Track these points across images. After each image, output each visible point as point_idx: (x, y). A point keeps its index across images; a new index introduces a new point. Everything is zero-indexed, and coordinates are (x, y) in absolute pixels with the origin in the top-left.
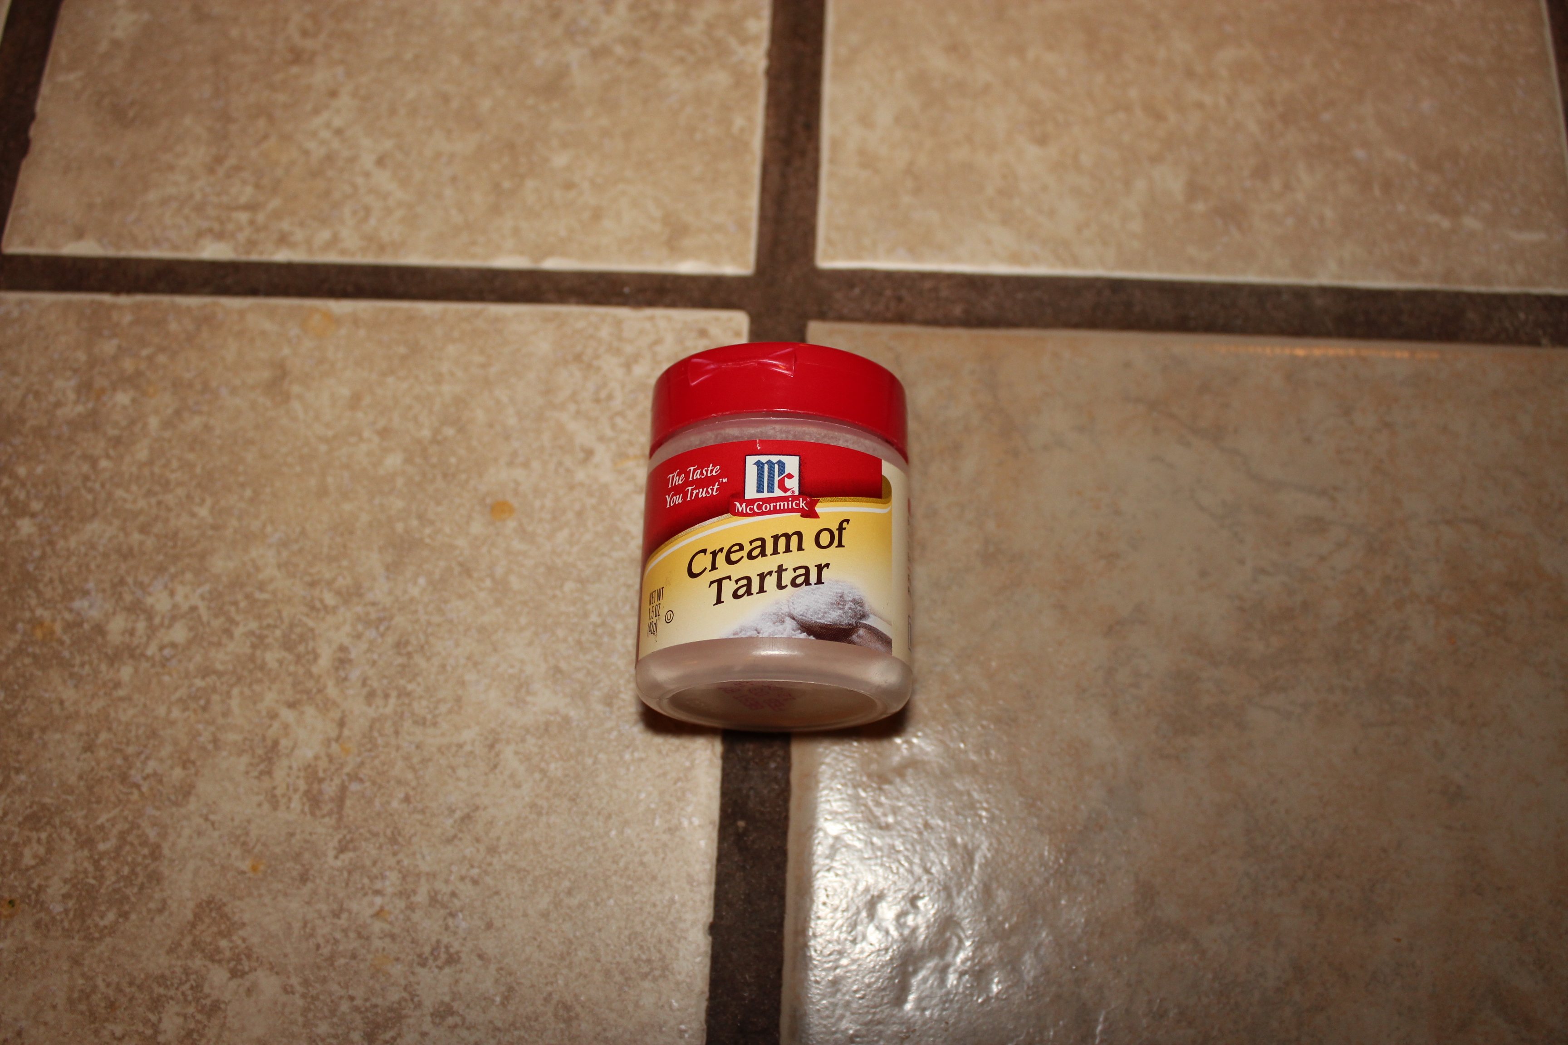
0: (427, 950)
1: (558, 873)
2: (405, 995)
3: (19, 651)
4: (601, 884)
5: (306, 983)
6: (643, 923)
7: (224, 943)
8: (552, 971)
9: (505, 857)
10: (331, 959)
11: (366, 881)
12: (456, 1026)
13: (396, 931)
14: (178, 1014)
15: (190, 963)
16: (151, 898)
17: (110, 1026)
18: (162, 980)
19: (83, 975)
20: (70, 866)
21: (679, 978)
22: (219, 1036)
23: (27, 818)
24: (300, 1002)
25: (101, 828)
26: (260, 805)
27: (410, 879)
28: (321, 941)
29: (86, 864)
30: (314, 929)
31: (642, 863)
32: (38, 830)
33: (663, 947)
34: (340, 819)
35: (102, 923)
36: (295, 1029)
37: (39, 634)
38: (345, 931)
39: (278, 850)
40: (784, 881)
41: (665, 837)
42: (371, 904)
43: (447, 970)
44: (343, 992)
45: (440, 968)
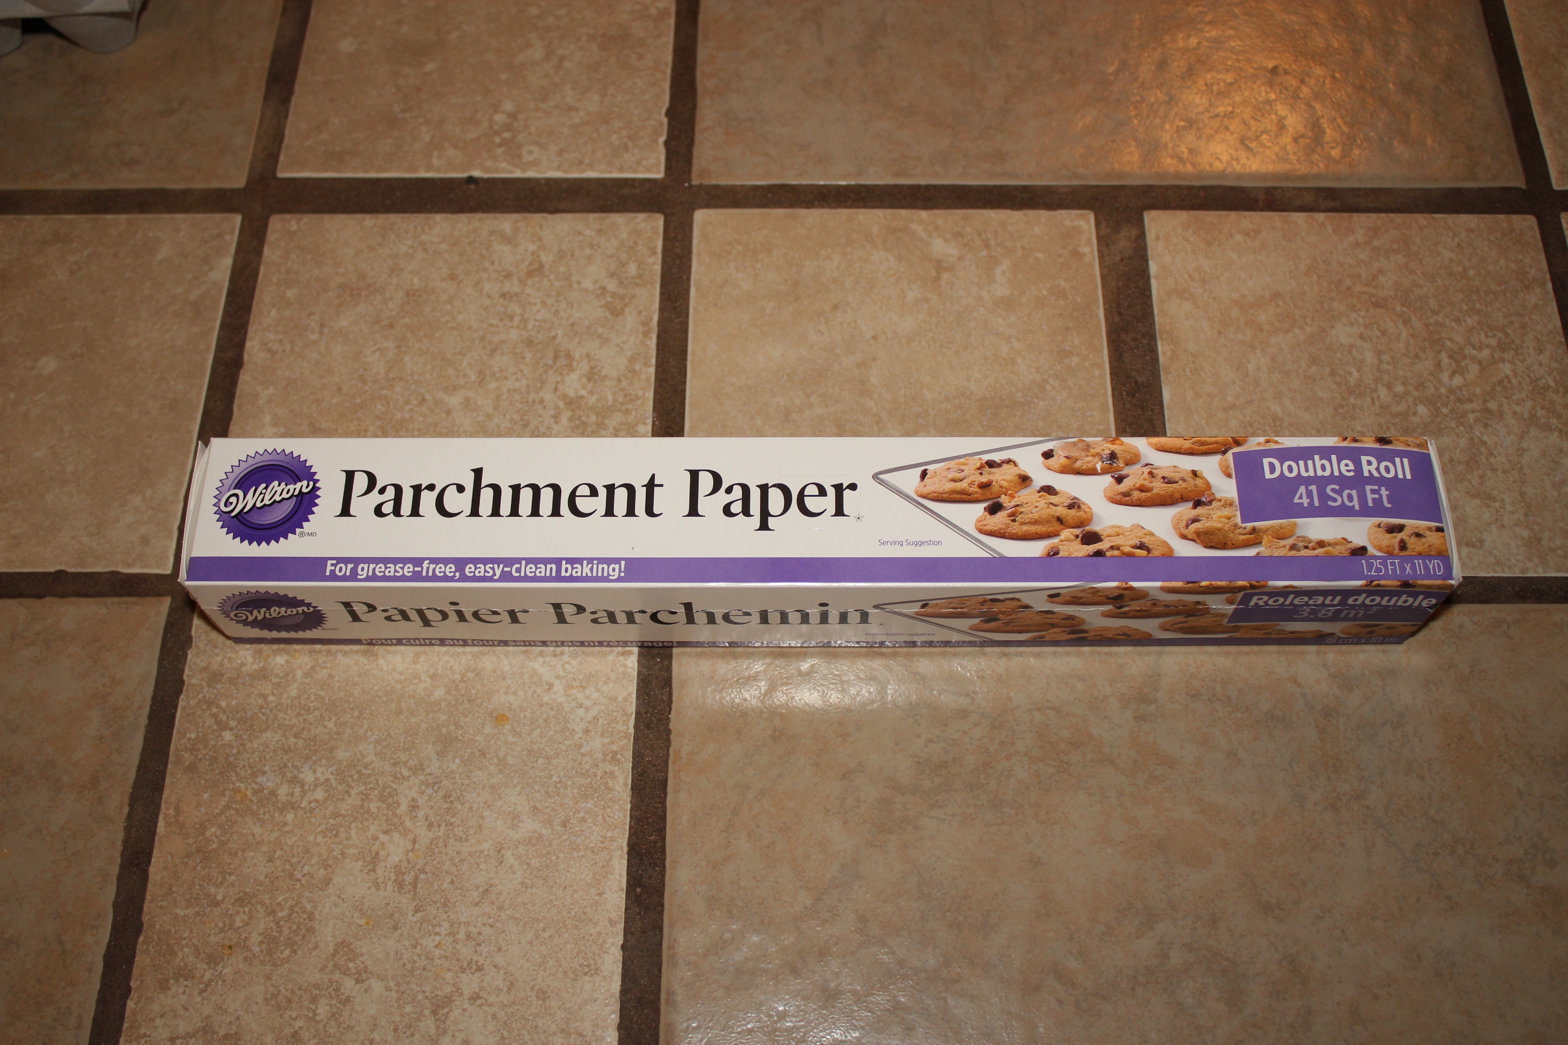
0: (465, 964)
1: (537, 920)
2: (453, 989)
3: (227, 807)
4: (561, 924)
5: (398, 984)
6: (585, 945)
7: (351, 965)
8: (535, 972)
9: (507, 912)
10: (412, 972)
11: (430, 928)
12: (482, 1004)
13: (448, 954)
14: (327, 1005)
15: (332, 976)
16: (309, 942)
17: (289, 1013)
18: (317, 986)
19: (273, 985)
20: (262, 926)
21: (605, 974)
22: (351, 1015)
23: (237, 900)
24: (395, 995)
25: (279, 904)
26: (369, 888)
27: (455, 926)
28: (406, 961)
29: (271, 924)
30: (402, 955)
31: (585, 913)
32: (243, 907)
33: (596, 958)
34: (415, 894)
35: (282, 957)
36: (393, 1010)
37: (238, 797)
38: (419, 956)
39: (380, 913)
40: (662, 920)
41: (597, 898)
42: (434, 940)
43: (476, 975)
44: (419, 989)
45: (473, 974)
